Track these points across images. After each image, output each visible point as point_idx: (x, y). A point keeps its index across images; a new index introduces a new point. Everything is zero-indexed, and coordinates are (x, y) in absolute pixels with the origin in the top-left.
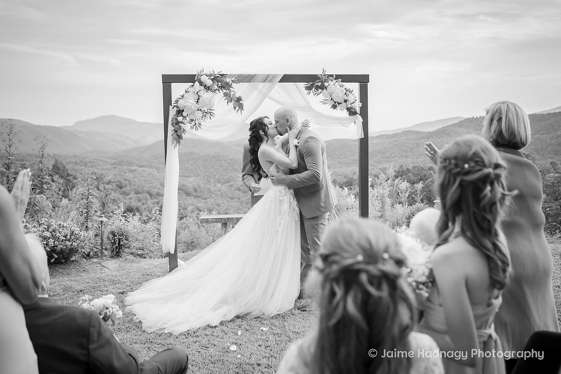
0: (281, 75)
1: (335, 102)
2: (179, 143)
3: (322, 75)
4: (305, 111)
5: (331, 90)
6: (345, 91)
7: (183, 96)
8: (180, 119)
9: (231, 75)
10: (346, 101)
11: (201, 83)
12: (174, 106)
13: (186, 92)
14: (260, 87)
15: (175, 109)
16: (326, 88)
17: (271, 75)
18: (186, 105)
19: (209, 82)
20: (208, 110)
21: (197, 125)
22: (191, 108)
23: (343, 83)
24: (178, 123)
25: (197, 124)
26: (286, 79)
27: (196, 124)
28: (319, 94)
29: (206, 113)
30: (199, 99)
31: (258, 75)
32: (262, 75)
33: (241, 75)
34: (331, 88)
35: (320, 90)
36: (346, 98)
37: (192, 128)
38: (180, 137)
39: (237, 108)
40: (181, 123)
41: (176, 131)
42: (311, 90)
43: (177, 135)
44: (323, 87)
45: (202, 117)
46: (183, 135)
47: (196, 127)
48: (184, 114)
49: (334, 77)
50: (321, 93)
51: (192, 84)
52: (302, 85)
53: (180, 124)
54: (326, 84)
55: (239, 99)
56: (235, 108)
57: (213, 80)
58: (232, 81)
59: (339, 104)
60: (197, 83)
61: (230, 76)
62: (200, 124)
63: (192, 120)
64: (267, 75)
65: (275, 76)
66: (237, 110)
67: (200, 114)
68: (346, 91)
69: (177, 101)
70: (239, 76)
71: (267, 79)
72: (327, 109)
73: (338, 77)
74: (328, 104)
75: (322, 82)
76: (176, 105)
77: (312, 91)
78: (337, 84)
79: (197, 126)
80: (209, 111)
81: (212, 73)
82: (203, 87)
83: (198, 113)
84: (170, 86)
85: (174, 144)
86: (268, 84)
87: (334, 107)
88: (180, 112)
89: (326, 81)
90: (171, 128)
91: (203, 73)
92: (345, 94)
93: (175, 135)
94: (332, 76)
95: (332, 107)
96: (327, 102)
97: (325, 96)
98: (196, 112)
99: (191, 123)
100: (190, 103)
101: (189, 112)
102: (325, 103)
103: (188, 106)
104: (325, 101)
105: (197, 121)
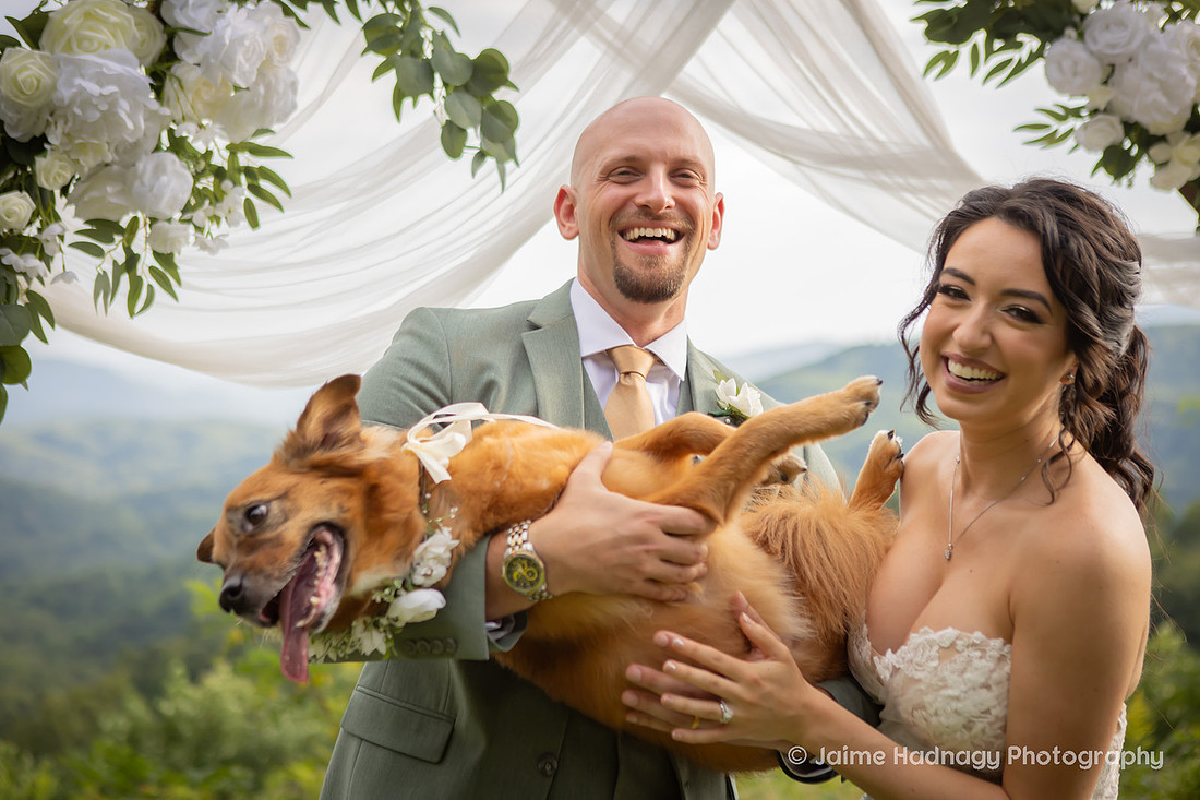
1: (1126, 130)
4: (914, 191)
8: (14, 211)
16: (1079, 25)
18: (65, 94)
20: (233, 150)
21: (142, 269)
22: (110, 118)
25: (147, 261)
27: (132, 260)
28: (1020, 68)
29: (219, 173)
34: (1120, 21)
35: (1031, 43)
37: (104, 287)
39: (474, 138)
40: (18, 243)
42: (960, 40)
44: (1051, 19)
45: (187, 209)
46: (30, 344)
47: (136, 284)
50: (1034, 60)
53: (11, 258)
55: (486, 74)
56: (452, 139)
59: (1150, 140)
62: (166, 259)
63: (103, 228)
66: (468, 155)
67: (175, 181)
74: (1071, 142)
77: (966, 49)
79: (148, 280)
80: (245, 159)
87: (1117, 162)
95: (1106, 161)
96: (1063, 128)
97: (1059, 86)
98: (146, 165)
99: (99, 253)
100: (102, 79)
101: (88, 162)
102: (1052, 139)
103: (87, 101)
104: (1055, 125)
105: (142, 233)
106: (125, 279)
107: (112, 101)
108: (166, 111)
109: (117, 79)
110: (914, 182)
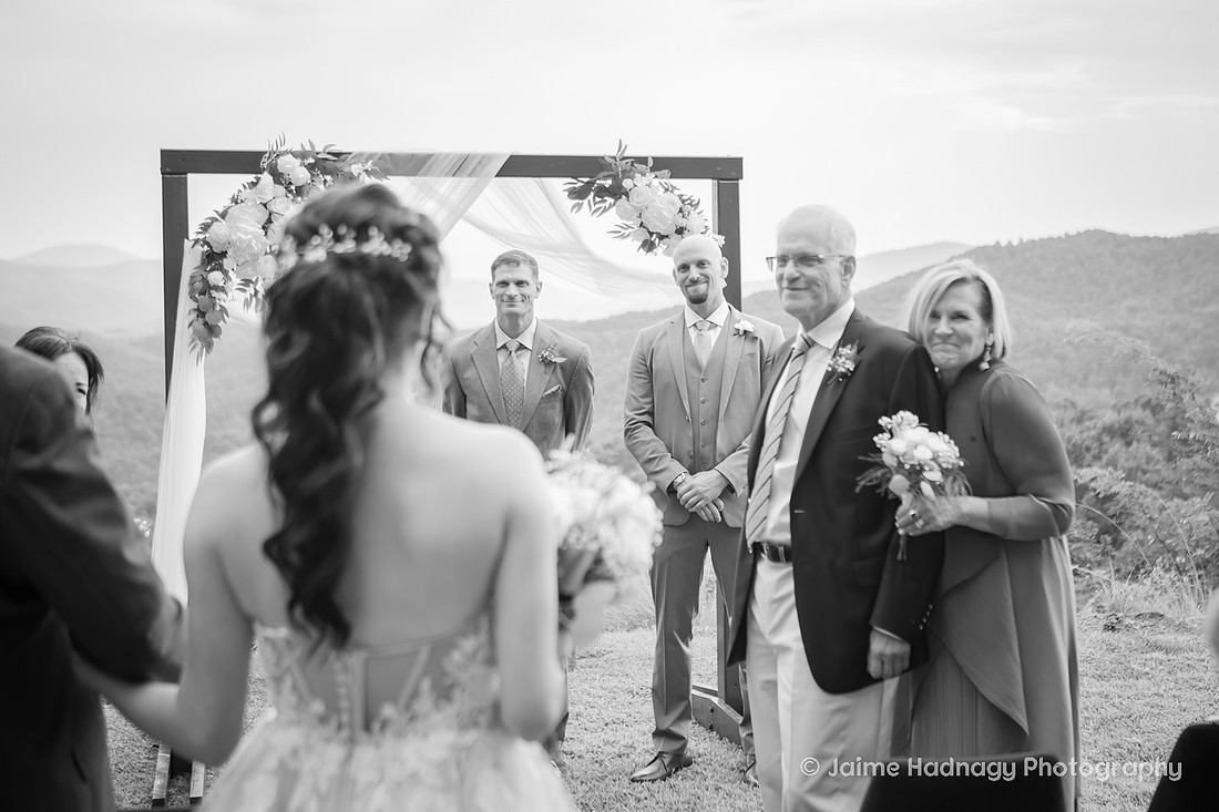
0: (501, 156)
1: (651, 234)
2: (209, 346)
3: (614, 158)
4: (566, 258)
5: (641, 199)
6: (680, 204)
7: (223, 215)
8: (215, 277)
9: (361, 154)
10: (680, 231)
11: (278, 177)
12: (197, 241)
13: (235, 201)
14: (442, 191)
15: (200, 249)
16: (627, 195)
17: (475, 156)
18: (234, 238)
19: (300, 174)
22: (249, 246)
23: (675, 182)
24: (207, 288)
26: (518, 166)
27: (256, 292)
28: (605, 210)
30: (269, 221)
31: (439, 155)
32: (447, 155)
33: (390, 155)
34: (642, 194)
35: (610, 200)
36: (682, 222)
37: (247, 303)
38: (212, 330)
40: (217, 288)
41: (201, 313)
42: (583, 198)
43: (206, 324)
44: (617, 192)
46: (221, 324)
48: (227, 263)
49: (651, 163)
50: (610, 206)
51: (251, 178)
52: (560, 185)
53: (214, 294)
54: (627, 183)
57: (311, 167)
58: (366, 171)
59: (662, 237)
60: (266, 178)
61: (359, 157)
63: (247, 282)
64: (462, 156)
65: (484, 160)
68: (683, 202)
69: (206, 227)
70: (382, 157)
71: (462, 166)
72: (628, 252)
73: (660, 164)
74: (630, 238)
75: (615, 177)
76: (201, 237)
77: (585, 202)
78: (656, 182)
81: (308, 148)
82: (281, 189)
83: (266, 262)
84: (184, 184)
85: (198, 349)
86: (464, 182)
87: (648, 246)
88: (213, 258)
89: (627, 174)
90: (185, 305)
91: (283, 149)
92: (681, 211)
93: (199, 324)
94: (643, 160)
95: (644, 245)
96: (627, 232)
97: (622, 217)
98: (262, 259)
99: (245, 291)
100: (246, 233)
101: (241, 261)
102: (623, 236)
103: (241, 240)
104: (623, 231)
105: (260, 282)
106: (254, 299)
107: (250, 241)
108: (268, 242)
109: (252, 233)
110: (568, 255)
